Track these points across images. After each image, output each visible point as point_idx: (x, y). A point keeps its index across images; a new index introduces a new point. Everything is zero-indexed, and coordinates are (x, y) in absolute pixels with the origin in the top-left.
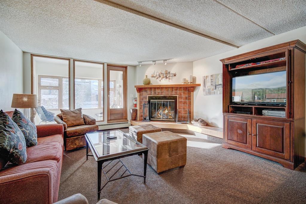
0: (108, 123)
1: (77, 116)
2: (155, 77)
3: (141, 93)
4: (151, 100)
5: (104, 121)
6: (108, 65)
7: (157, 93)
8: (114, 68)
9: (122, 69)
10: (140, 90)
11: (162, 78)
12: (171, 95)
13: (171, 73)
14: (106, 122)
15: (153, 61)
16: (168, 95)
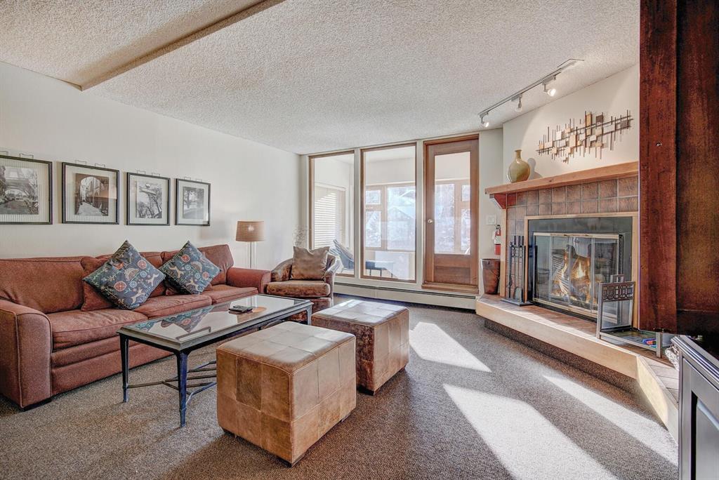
0: (423, 287)
1: (311, 261)
2: (548, 150)
3: (510, 210)
4: (535, 234)
5: (415, 282)
6: (427, 145)
7: (555, 207)
8: (444, 148)
9: (467, 144)
10: (507, 199)
11: (572, 149)
12: (605, 215)
13: (607, 119)
14: (418, 286)
15: (513, 99)
16: (591, 215)
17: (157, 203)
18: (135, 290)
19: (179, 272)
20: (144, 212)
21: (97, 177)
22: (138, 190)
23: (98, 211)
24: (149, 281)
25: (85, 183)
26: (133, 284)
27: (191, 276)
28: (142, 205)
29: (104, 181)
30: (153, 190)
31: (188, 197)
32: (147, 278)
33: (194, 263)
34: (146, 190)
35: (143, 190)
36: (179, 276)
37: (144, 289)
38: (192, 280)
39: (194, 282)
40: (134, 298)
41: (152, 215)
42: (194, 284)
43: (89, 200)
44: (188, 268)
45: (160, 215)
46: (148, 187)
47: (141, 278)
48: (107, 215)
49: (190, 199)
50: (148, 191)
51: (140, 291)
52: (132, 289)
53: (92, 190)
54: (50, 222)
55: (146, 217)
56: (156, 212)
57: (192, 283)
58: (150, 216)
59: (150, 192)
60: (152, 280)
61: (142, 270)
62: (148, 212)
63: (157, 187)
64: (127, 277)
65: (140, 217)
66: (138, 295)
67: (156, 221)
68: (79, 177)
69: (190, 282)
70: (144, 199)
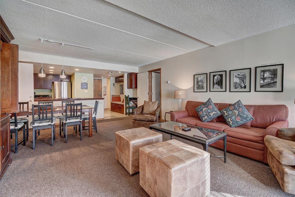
17: (243, 81)
18: (204, 116)
19: (226, 114)
20: (237, 86)
21: (219, 75)
22: (234, 77)
23: (219, 87)
24: (210, 114)
25: (215, 78)
26: (205, 114)
27: (230, 117)
28: (236, 83)
29: (221, 76)
30: (241, 76)
31: (264, 76)
32: (210, 113)
33: (234, 111)
34: (238, 76)
35: (237, 76)
36: (225, 116)
37: (208, 117)
38: (229, 119)
39: (230, 120)
40: (204, 119)
41: (241, 87)
42: (230, 121)
43: (216, 84)
44: (230, 113)
45: (245, 87)
46: (239, 75)
47: (208, 112)
48: (222, 88)
49: (265, 76)
50: (239, 76)
51: (206, 117)
52: (204, 115)
53: (218, 80)
54: (207, 92)
55: (238, 88)
56: (243, 86)
57: (229, 120)
58: (240, 88)
59: (240, 76)
60: (212, 114)
61: (209, 109)
62: (239, 86)
63: (243, 74)
64: (203, 111)
65: (235, 88)
66: (205, 118)
67: (243, 90)
68: (214, 76)
69: (228, 119)
70: (237, 80)
